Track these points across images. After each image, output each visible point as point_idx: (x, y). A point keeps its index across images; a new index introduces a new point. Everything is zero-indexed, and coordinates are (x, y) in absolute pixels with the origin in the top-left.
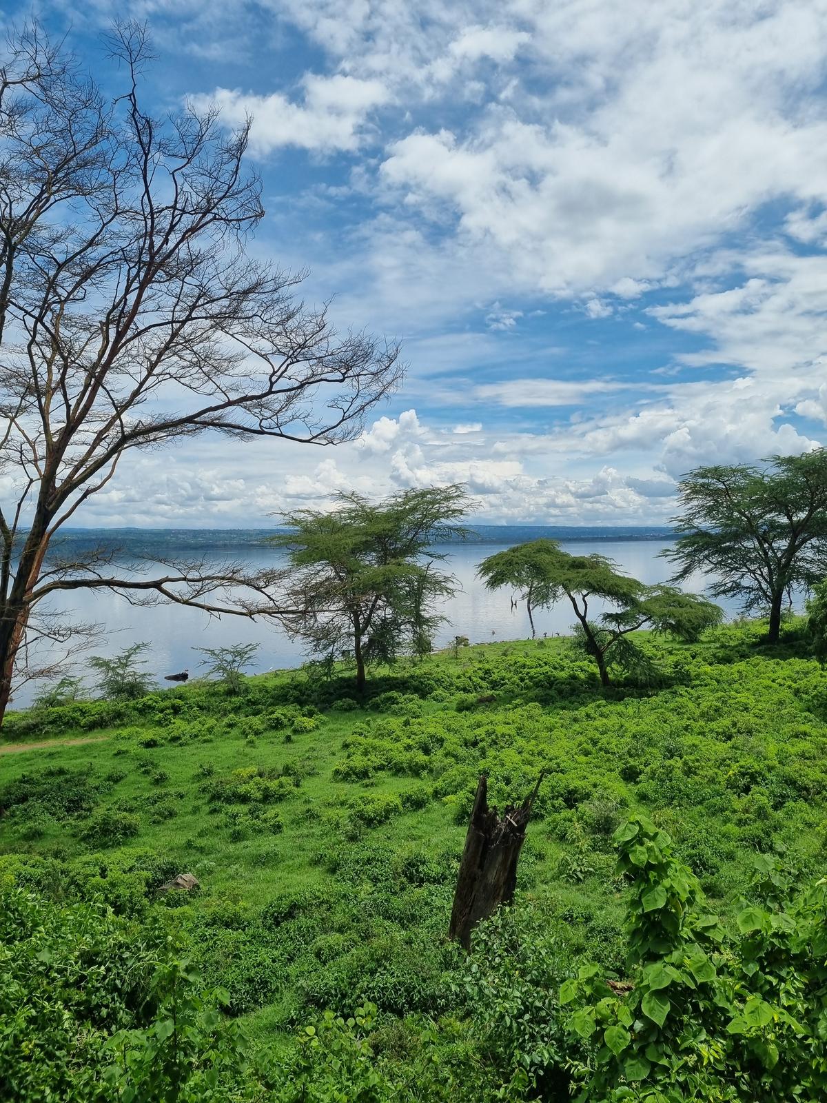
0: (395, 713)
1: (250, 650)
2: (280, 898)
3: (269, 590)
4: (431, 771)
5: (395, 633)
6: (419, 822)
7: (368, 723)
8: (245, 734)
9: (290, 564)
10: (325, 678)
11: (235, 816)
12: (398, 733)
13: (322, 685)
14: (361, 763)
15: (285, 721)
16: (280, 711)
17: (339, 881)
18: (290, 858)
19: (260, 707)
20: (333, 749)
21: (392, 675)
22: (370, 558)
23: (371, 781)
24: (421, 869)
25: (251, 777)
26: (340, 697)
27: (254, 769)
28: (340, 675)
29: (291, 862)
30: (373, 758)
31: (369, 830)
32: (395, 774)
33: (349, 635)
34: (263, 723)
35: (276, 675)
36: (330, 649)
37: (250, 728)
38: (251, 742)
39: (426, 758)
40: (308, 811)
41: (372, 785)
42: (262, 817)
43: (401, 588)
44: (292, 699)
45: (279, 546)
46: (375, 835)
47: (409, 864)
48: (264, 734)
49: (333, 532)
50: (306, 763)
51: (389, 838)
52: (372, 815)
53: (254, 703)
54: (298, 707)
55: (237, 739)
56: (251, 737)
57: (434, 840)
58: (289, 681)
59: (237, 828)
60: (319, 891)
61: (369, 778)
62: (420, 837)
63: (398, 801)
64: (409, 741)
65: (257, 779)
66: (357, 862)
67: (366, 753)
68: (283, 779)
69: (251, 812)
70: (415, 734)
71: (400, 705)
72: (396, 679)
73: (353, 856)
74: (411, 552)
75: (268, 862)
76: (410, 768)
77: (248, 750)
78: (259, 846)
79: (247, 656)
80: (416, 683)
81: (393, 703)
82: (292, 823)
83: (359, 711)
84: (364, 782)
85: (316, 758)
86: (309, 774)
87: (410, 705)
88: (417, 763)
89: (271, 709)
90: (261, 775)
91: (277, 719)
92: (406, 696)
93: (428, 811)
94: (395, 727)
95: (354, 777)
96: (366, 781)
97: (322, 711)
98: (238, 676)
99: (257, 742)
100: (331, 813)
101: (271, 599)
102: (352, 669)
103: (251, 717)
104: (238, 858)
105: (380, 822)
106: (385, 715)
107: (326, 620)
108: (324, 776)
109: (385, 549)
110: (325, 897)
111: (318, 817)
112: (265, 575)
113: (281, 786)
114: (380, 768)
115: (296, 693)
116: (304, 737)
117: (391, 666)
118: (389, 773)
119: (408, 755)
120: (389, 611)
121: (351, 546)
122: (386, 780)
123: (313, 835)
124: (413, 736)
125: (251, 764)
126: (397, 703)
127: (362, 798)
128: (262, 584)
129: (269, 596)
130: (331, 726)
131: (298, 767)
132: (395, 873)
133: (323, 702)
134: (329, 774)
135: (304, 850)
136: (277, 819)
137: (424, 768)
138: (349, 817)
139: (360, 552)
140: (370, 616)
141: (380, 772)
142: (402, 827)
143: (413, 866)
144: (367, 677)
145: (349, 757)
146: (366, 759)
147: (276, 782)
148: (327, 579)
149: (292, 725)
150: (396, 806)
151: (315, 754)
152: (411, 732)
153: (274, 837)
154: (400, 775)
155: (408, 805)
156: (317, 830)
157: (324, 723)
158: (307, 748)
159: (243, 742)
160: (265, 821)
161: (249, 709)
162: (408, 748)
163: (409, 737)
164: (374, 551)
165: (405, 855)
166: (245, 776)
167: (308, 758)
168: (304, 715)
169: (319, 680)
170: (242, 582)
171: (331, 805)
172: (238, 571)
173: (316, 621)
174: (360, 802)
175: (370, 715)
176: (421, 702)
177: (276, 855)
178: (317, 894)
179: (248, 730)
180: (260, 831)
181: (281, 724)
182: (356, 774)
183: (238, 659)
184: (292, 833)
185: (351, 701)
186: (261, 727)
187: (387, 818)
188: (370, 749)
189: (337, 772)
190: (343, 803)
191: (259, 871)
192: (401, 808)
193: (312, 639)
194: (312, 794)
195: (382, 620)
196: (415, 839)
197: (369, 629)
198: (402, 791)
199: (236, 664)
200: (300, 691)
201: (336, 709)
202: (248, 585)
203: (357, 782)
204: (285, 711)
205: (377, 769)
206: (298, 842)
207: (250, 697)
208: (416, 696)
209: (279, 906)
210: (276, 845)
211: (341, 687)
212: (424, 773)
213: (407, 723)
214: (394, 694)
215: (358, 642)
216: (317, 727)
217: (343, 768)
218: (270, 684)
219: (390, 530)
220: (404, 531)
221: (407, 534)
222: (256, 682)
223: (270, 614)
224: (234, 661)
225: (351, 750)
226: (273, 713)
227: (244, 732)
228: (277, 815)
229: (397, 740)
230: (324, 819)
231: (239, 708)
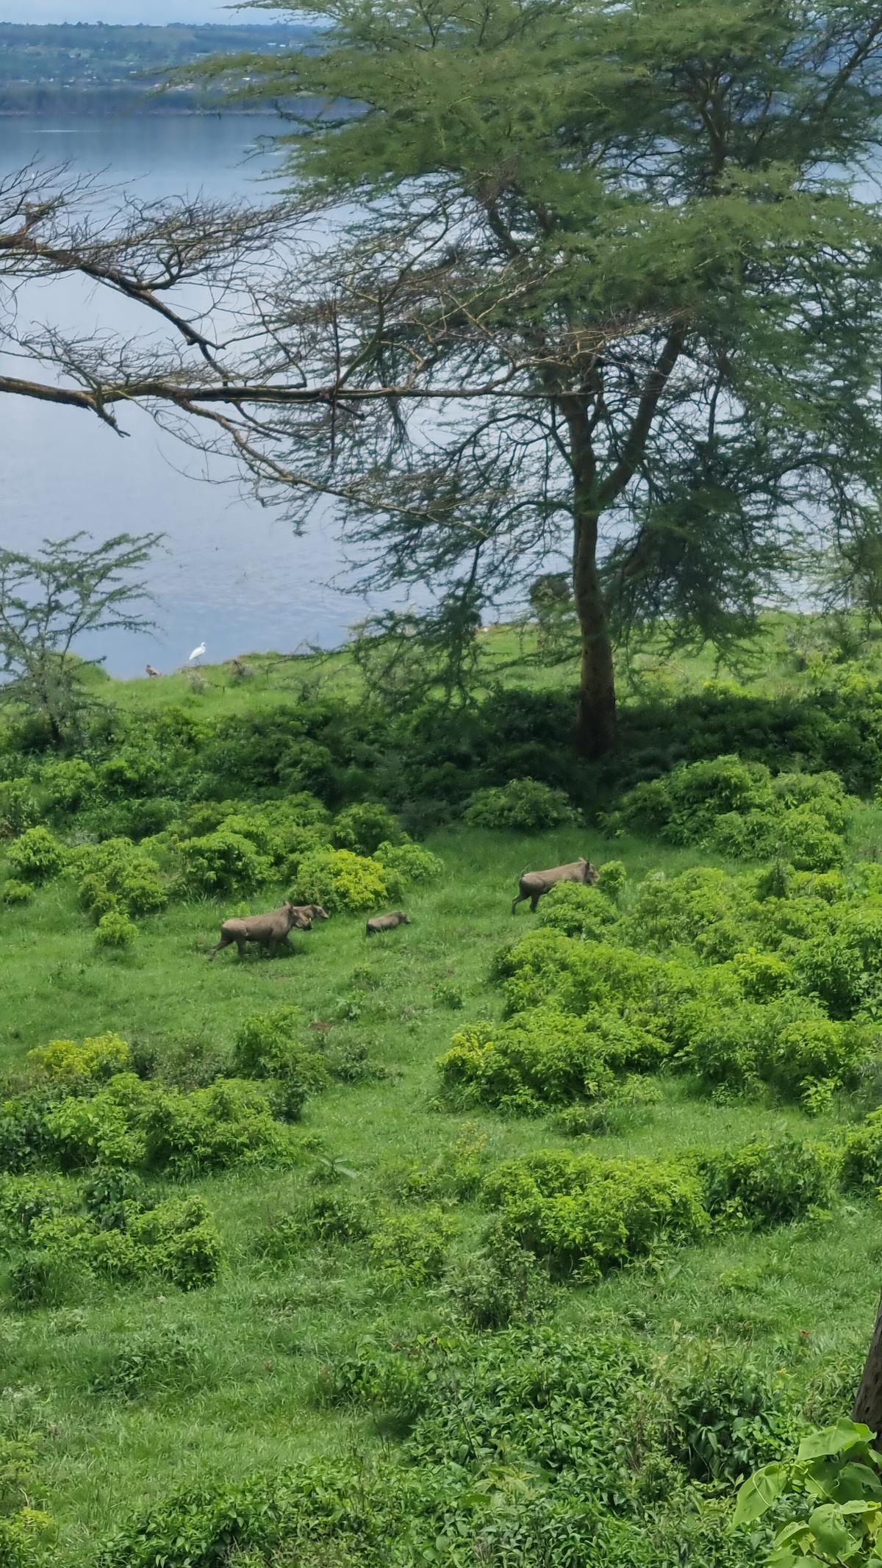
0: (729, 849)
1: (119, 563)
2: (180, 1505)
3: (178, 298)
4: (851, 1082)
5: (754, 505)
6: (769, 1273)
7: (609, 887)
8: (89, 906)
9: (287, 183)
10: (438, 694)
11: (27, 1215)
12: (728, 925)
13: (427, 721)
14: (559, 1039)
15: (261, 865)
16: (238, 822)
17: (415, 1461)
18: (240, 1374)
19: (162, 803)
20: (452, 985)
21: (737, 690)
22: (650, 164)
23: (596, 1110)
24: (738, 1433)
25: (105, 1073)
26: (500, 778)
27: (116, 1044)
28: (509, 685)
29: (237, 1392)
30: (611, 1023)
31: (560, 1291)
32: (701, 1092)
33: (546, 506)
34: (166, 867)
35: (240, 676)
36: (462, 568)
37: (113, 885)
38: (114, 942)
39: (834, 1030)
40: (323, 1208)
41: (598, 1127)
42: (139, 1222)
43: (785, 305)
44: (297, 774)
45: (248, 102)
46: (585, 1307)
47: (694, 1410)
48: (173, 914)
49: (486, 43)
50: (335, 1032)
51: (638, 1325)
52: (577, 1234)
53: (137, 788)
54: (317, 808)
55: (58, 926)
56: (116, 920)
57: (824, 1340)
58: (290, 700)
59: (36, 1257)
60: (329, 1486)
61: (588, 1099)
62: (767, 1328)
63: (689, 1188)
64: (772, 962)
65: (129, 1079)
66: (493, 1396)
67: (581, 1001)
68: (232, 1088)
69: (93, 1203)
70: (799, 932)
71: (755, 816)
72: (750, 705)
73: (481, 1376)
74: (835, 139)
75: (151, 1384)
76: (766, 1071)
77: (99, 972)
78: (120, 1328)
79: (107, 586)
80: (835, 728)
81: (726, 807)
82: (258, 1251)
83: (576, 836)
84: (567, 1114)
85: (380, 1015)
86: (346, 1077)
87: (794, 818)
88: (793, 1050)
89: (203, 811)
90: (143, 1068)
91: (225, 854)
92: (785, 779)
93: (814, 1234)
94: (721, 902)
95: (524, 1094)
96: (577, 1111)
97: (419, 830)
98: (71, 675)
99: (138, 942)
100: (412, 1220)
101: (193, 338)
102: (560, 658)
103: (119, 842)
104: (33, 1367)
105: (610, 1264)
106: (682, 856)
107: (445, 438)
108: (406, 1087)
109: (717, 124)
110: (351, 1507)
111: (364, 1234)
112: (164, 228)
113: (223, 1111)
114: (643, 1063)
115: (313, 752)
116: (346, 933)
117: (725, 646)
118: (674, 1085)
119: (759, 1015)
120: (729, 406)
121: (556, 110)
122: (659, 1111)
123: (333, 1300)
124: (789, 941)
125: (112, 1027)
126: (744, 809)
127: (540, 1165)
128: (153, 271)
129: (182, 326)
130: (451, 891)
131: (297, 1043)
132: (638, 1442)
133: (429, 791)
134: (426, 1077)
135: (295, 1350)
136: (197, 1232)
137: (820, 1070)
138: (485, 1239)
139: (607, 136)
140: (641, 425)
141: (634, 1080)
142: (700, 1286)
143: (710, 1419)
144: (626, 697)
145: (509, 1012)
146: (580, 1024)
147: (203, 1097)
148: (454, 256)
149: (287, 882)
150: (681, 1208)
151: (376, 999)
152: (784, 925)
153: (179, 1299)
154: (720, 1092)
155: (732, 1204)
156: (350, 1285)
157: (422, 879)
158: (346, 973)
159: (83, 941)
160: (148, 1237)
161: (113, 811)
162: (763, 987)
163: (774, 944)
164: (671, 132)
165: (683, 1376)
166: (80, 1069)
167: (346, 1015)
168: (339, 843)
169: (416, 697)
170: (63, 261)
171: (422, 1194)
172: (46, 211)
173: (401, 438)
174: (528, 1181)
175: (621, 852)
176: (853, 807)
177: (181, 1360)
178: (321, 1495)
179: (102, 894)
180: (127, 1275)
181: (243, 875)
182: (537, 1083)
183: (68, 597)
184: (255, 1289)
185: (543, 792)
186: (160, 886)
187: (637, 1249)
188: (601, 986)
189: (457, 1072)
190: (466, 1191)
191: (113, 1417)
192: (700, 1216)
193: (382, 518)
194: (349, 1152)
195: (700, 447)
196: (745, 1334)
197: (637, 485)
198: (713, 1151)
199: (60, 621)
200: (334, 744)
201: (482, 824)
202: (90, 270)
203: (538, 1114)
204: (260, 823)
205: (624, 1066)
206: (275, 1321)
207: (117, 761)
208: (829, 782)
209: (174, 1532)
210: (185, 1328)
211: (513, 734)
212: (821, 1091)
213: (773, 887)
214: (731, 766)
215: (586, 534)
216: (394, 894)
217: (483, 1058)
218: (209, 714)
219: (738, 37)
220: (804, 42)
221: (821, 53)
222: (152, 703)
223: (183, 399)
224: (53, 607)
225: (518, 985)
226: (208, 827)
227: (86, 902)
228: (195, 1218)
229: (720, 952)
230: (382, 1240)
231: (74, 805)
